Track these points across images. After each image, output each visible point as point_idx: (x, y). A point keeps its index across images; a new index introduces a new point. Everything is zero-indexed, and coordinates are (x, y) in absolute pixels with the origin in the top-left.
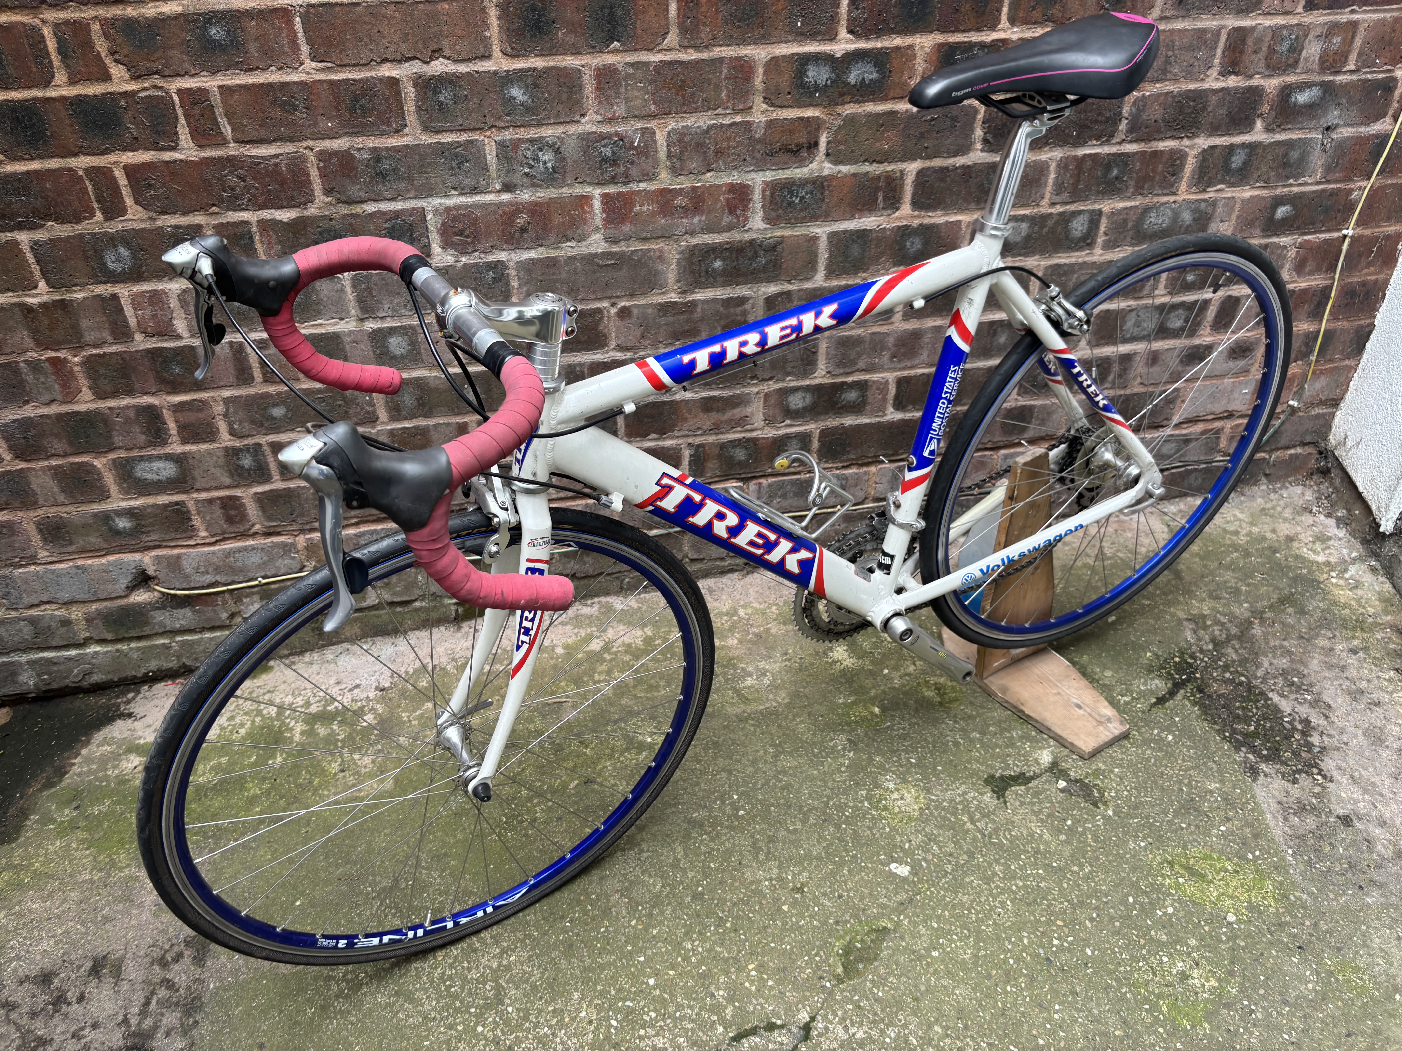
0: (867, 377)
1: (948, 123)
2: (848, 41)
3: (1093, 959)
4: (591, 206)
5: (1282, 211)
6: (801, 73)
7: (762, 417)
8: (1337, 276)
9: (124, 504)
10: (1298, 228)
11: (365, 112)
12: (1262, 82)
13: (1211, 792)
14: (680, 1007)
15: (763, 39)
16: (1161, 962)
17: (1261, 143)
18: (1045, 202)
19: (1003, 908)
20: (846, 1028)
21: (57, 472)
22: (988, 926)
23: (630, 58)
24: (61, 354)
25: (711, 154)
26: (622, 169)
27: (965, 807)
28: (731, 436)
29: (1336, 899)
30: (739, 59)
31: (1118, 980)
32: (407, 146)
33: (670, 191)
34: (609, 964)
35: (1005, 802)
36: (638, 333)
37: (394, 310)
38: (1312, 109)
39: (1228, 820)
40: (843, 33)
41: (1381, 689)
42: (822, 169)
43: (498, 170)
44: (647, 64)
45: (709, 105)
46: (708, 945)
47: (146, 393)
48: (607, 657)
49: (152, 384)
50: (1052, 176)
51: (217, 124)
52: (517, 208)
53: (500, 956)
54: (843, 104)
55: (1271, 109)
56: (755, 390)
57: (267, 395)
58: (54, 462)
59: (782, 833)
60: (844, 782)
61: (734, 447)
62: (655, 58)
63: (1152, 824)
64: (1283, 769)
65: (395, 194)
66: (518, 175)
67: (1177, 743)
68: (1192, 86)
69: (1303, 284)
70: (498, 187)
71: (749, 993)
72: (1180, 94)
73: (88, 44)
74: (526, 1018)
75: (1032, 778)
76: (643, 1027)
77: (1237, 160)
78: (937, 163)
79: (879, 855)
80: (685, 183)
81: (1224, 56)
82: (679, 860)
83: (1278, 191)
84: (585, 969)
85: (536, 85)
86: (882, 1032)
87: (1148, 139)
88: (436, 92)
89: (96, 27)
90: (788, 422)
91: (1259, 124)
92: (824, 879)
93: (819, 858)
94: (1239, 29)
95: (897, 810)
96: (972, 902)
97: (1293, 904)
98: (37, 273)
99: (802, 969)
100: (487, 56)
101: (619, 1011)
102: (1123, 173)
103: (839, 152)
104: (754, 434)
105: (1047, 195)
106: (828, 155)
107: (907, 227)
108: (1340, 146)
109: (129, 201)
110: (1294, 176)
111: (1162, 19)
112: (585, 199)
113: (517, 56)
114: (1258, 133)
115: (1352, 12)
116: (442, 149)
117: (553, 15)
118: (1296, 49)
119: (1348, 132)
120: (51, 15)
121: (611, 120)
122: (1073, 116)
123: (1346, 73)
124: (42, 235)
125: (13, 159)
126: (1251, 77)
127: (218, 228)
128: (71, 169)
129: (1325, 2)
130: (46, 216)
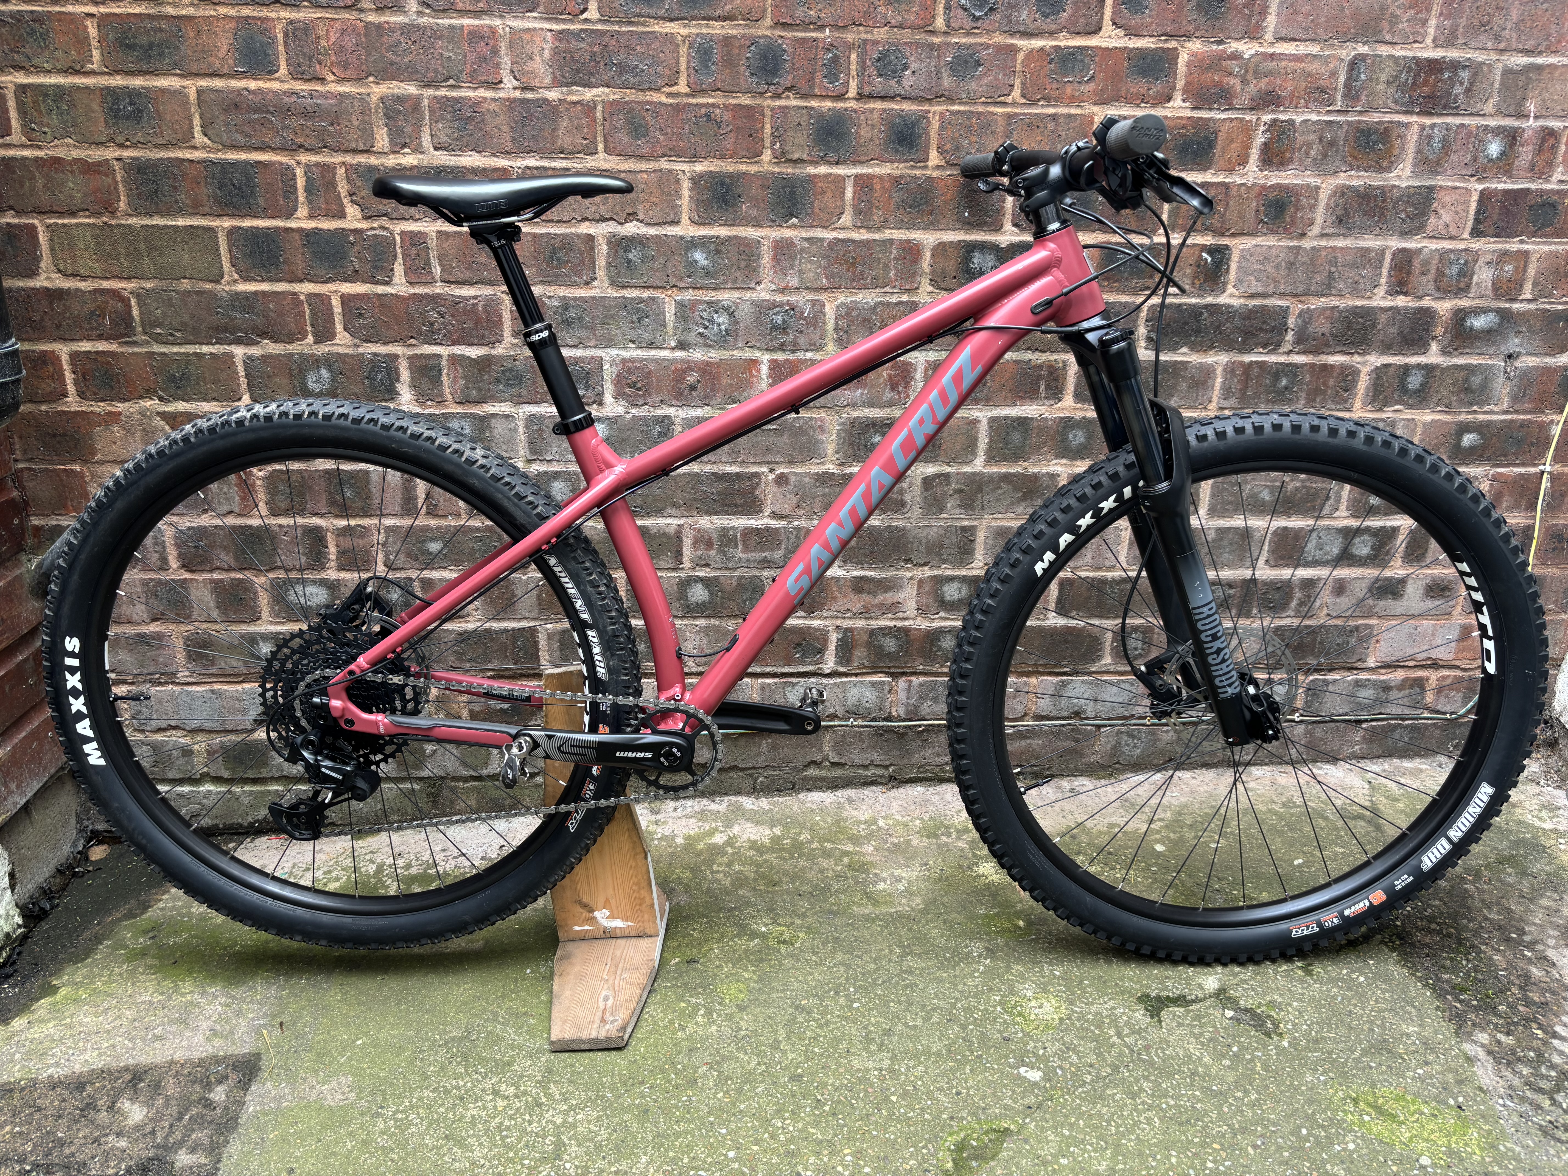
2: (1012, 234)
4: (759, 371)
5: (1468, 439)
6: (967, 259)
7: (914, 605)
8: (1538, 514)
9: (272, 628)
10: (1489, 459)
11: (561, 264)
12: (1433, 304)
13: (1408, 1035)
15: (932, 225)
17: (1438, 366)
18: (1213, 406)
19: (1148, 1124)
21: (217, 585)
22: (1130, 1140)
23: (806, 234)
26: (791, 337)
27: (1112, 1021)
28: (881, 623)
29: (1558, 1156)
30: (908, 241)
32: (594, 298)
34: (686, 1132)
35: (1160, 1021)
36: (794, 502)
37: (561, 454)
38: (1489, 335)
39: (1427, 1063)
40: (1008, 226)
43: (675, 328)
44: (822, 240)
45: (877, 283)
46: (800, 1125)
47: (316, 514)
48: (730, 850)
49: (322, 505)
50: (1219, 380)
51: (428, 263)
52: (689, 367)
55: (1446, 332)
56: (909, 574)
57: (427, 528)
58: (216, 576)
59: (900, 1027)
60: (976, 986)
61: (885, 635)
62: (829, 235)
63: (1335, 1060)
64: (1495, 1020)
65: (576, 342)
66: (693, 335)
67: (1370, 985)
68: (1359, 303)
70: (673, 344)
72: (1347, 309)
73: (331, 185)
75: (1194, 1001)
77: (1414, 381)
79: (1007, 1057)
81: (1390, 276)
82: (779, 1042)
83: (1462, 417)
84: (658, 1135)
85: (718, 252)
87: (1316, 352)
88: (627, 250)
89: (341, 171)
90: (942, 614)
91: (1434, 347)
92: (942, 1075)
93: (939, 1054)
94: (1403, 250)
95: (1033, 1017)
96: (1113, 1114)
97: (1503, 1156)
98: (244, 386)
99: (905, 1160)
100: (675, 222)
102: (1293, 383)
104: (906, 624)
105: (1215, 398)
107: (1069, 419)
108: (1526, 375)
109: (339, 327)
110: (1478, 403)
111: (1323, 235)
112: (754, 363)
113: (703, 224)
114: (1433, 356)
115: (1522, 242)
116: (625, 304)
117: (740, 190)
118: (1466, 273)
119: (1531, 361)
120: (306, 158)
121: (783, 290)
122: (1237, 322)
123: (1522, 301)
124: (255, 351)
125: (246, 279)
126: (1420, 298)
127: (412, 359)
128: (295, 294)
129: (1492, 230)
130: (263, 334)
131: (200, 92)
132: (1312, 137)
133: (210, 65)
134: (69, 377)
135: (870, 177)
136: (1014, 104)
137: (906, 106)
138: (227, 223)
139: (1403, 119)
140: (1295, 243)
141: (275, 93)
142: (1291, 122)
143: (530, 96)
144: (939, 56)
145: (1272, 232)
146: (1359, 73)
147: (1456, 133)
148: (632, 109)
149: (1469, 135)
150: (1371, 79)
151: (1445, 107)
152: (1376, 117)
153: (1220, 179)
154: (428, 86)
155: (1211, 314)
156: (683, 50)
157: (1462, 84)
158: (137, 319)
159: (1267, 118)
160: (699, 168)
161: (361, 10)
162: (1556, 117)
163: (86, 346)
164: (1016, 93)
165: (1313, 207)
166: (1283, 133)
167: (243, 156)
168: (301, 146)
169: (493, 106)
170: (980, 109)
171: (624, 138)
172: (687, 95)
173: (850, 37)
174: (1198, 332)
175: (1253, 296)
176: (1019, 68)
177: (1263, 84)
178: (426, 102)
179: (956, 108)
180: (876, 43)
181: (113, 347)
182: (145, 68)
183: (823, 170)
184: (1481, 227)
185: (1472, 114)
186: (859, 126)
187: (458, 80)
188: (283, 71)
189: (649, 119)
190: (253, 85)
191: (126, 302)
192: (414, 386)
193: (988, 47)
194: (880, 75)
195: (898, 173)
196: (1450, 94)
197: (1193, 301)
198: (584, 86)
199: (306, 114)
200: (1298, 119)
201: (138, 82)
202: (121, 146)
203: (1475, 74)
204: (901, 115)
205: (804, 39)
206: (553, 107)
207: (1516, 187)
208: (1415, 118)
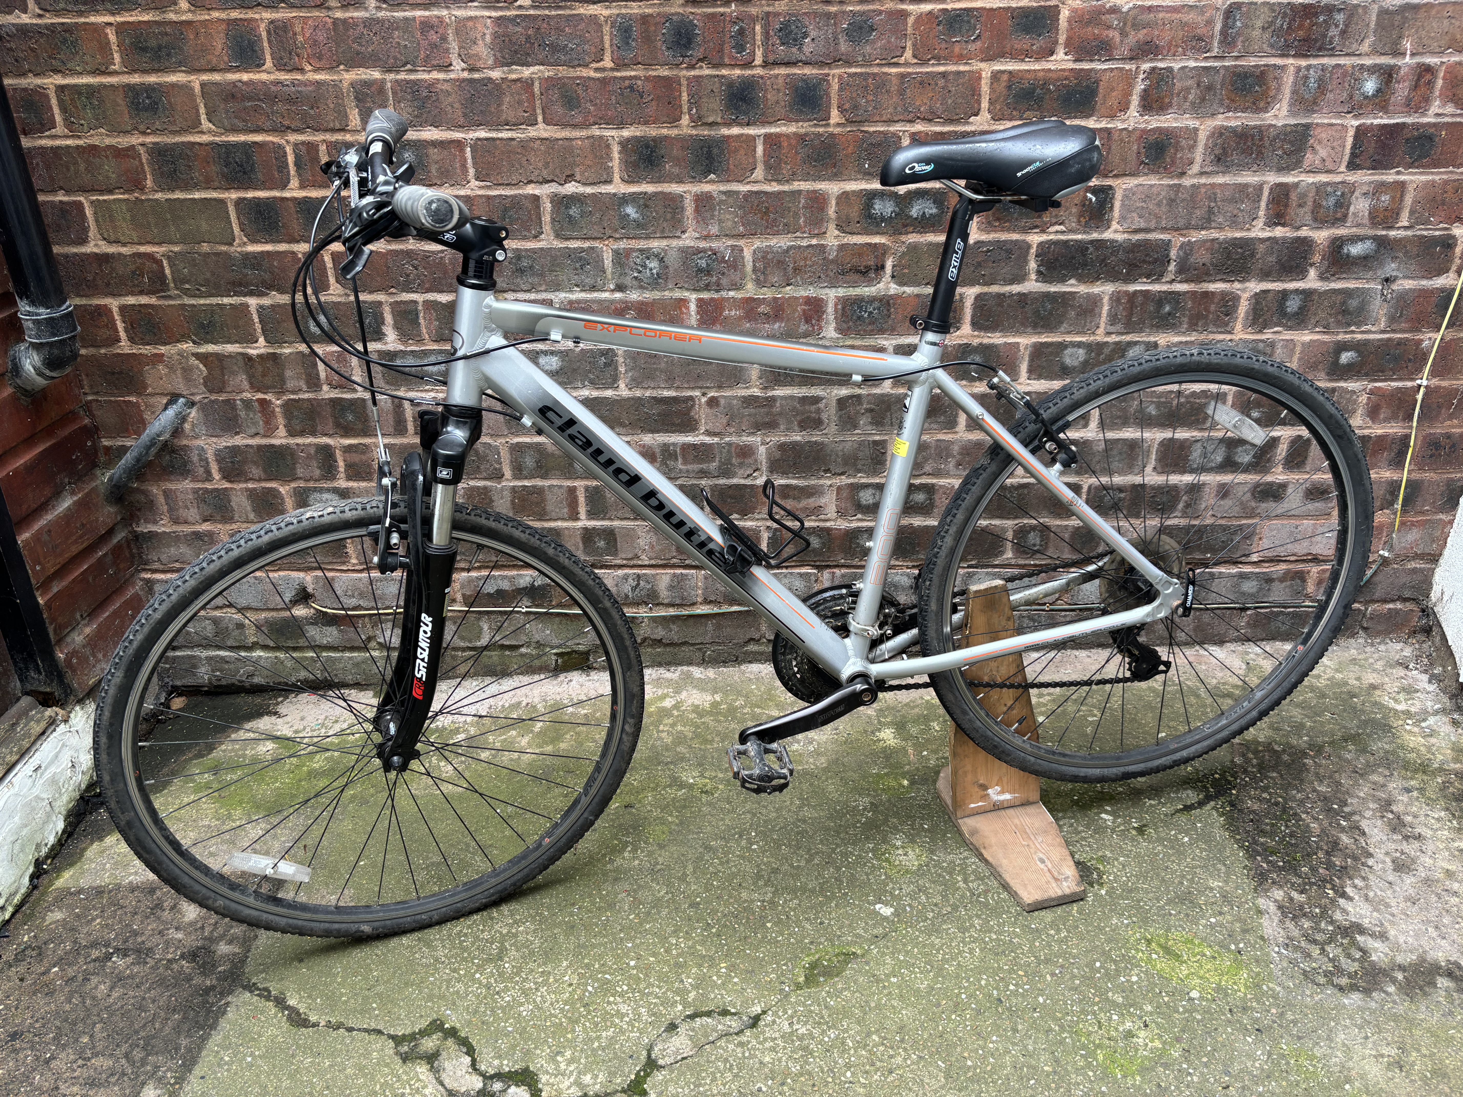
0: (934, 481)
1: (1004, 254)
3: (1044, 1005)
4: (688, 308)
5: (1346, 357)
6: (869, 206)
7: (834, 509)
8: (1415, 424)
10: (1367, 375)
11: (512, 221)
12: (1311, 234)
13: (1212, 889)
14: (650, 985)
15: (836, 177)
16: (1110, 1019)
17: (1315, 290)
18: (1101, 331)
19: (970, 953)
20: (791, 1024)
21: (252, 494)
22: (951, 966)
23: (723, 188)
24: (267, 397)
25: (790, 270)
26: (715, 279)
27: (963, 870)
29: (1311, 996)
30: (815, 192)
31: (1062, 1027)
32: (542, 249)
33: (755, 300)
34: (600, 944)
36: (725, 421)
38: (1365, 262)
39: (1221, 913)
41: (1426, 825)
42: (888, 289)
43: (613, 273)
44: (738, 193)
45: (789, 229)
46: (690, 943)
47: (325, 435)
48: (675, 713)
49: (330, 427)
50: (1106, 308)
52: (627, 306)
53: (511, 926)
54: (907, 233)
55: (1323, 259)
56: (828, 482)
58: (250, 485)
59: (786, 867)
60: (856, 835)
62: (744, 188)
63: (1141, 907)
64: (1294, 880)
65: (529, 287)
66: (629, 278)
67: (1191, 844)
68: (1238, 235)
69: (1378, 430)
70: (612, 287)
71: (715, 985)
72: (1226, 241)
73: (316, 159)
74: (518, 974)
76: (613, 995)
77: (1293, 305)
78: (995, 289)
79: (868, 896)
80: (767, 294)
81: (1268, 208)
82: (687, 876)
83: (1340, 337)
84: (579, 946)
85: (646, 206)
86: (824, 1031)
87: (1198, 280)
88: (567, 207)
89: (323, 148)
90: (857, 515)
91: (1312, 273)
94: (1281, 185)
95: (897, 863)
96: (943, 945)
97: (1263, 993)
98: (259, 330)
99: (767, 974)
100: (609, 182)
101: (598, 980)
102: (1176, 309)
103: (904, 275)
104: (828, 524)
105: (1102, 325)
106: (893, 277)
107: (967, 345)
108: (1402, 297)
109: (332, 280)
110: (1355, 324)
111: (1202, 174)
112: (683, 302)
113: (632, 182)
114: (1312, 281)
115: (1398, 173)
116: (569, 253)
117: (663, 152)
118: (1343, 204)
119: (1409, 284)
120: (293, 137)
121: (706, 238)
122: (1121, 255)
123: (1399, 228)
124: (266, 301)
125: (254, 241)
126: (1298, 228)
127: (394, 305)
128: (293, 253)
129: (1368, 163)
130: (271, 287)
131: (203, 85)
132: (1190, 82)
133: (209, 62)
134: (120, 326)
135: (778, 136)
136: (907, 64)
137: (808, 71)
138: (234, 195)
139: (1279, 61)
140: (1176, 181)
141: (264, 83)
142: (1170, 70)
143: (476, 76)
144: (835, 24)
145: (1153, 172)
146: (1235, 21)
147: (1331, 72)
148: (564, 84)
149: (1345, 74)
150: (1246, 26)
151: (1320, 49)
152: (1253, 61)
153: (1103, 125)
154: (389, 71)
155: (1097, 249)
156: (606, 29)
157: (1337, 26)
158: (169, 277)
159: (1146, 66)
160: (626, 133)
161: (329, 9)
162: (1433, 53)
163: (131, 300)
164: (908, 54)
165: (1192, 148)
166: (1162, 80)
167: (242, 138)
168: (288, 128)
169: (446, 87)
170: (876, 70)
171: (559, 109)
172: (612, 69)
173: (753, 10)
174: (1085, 265)
175: (1136, 231)
176: (910, 30)
177: (1142, 35)
178: (389, 85)
179: (853, 70)
180: (777, 14)
181: (153, 300)
182: (156, 66)
183: (735, 131)
184: (1358, 161)
185: (1347, 55)
186: (766, 90)
187: (414, 65)
188: (269, 64)
189: (580, 92)
190: (245, 77)
191: (159, 263)
192: (397, 327)
193: (880, 12)
194: (783, 44)
195: (802, 131)
196: (1325, 36)
197: (1079, 237)
198: (522, 65)
199: (291, 100)
200: (1176, 66)
201: (152, 79)
202: (144, 133)
203: (1351, 16)
204: (804, 79)
205: (713, 15)
206: (497, 85)
207: (1392, 121)
208: (1291, 61)
